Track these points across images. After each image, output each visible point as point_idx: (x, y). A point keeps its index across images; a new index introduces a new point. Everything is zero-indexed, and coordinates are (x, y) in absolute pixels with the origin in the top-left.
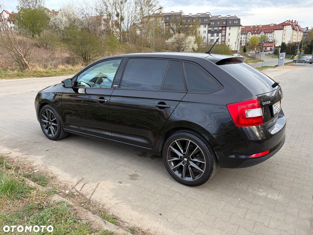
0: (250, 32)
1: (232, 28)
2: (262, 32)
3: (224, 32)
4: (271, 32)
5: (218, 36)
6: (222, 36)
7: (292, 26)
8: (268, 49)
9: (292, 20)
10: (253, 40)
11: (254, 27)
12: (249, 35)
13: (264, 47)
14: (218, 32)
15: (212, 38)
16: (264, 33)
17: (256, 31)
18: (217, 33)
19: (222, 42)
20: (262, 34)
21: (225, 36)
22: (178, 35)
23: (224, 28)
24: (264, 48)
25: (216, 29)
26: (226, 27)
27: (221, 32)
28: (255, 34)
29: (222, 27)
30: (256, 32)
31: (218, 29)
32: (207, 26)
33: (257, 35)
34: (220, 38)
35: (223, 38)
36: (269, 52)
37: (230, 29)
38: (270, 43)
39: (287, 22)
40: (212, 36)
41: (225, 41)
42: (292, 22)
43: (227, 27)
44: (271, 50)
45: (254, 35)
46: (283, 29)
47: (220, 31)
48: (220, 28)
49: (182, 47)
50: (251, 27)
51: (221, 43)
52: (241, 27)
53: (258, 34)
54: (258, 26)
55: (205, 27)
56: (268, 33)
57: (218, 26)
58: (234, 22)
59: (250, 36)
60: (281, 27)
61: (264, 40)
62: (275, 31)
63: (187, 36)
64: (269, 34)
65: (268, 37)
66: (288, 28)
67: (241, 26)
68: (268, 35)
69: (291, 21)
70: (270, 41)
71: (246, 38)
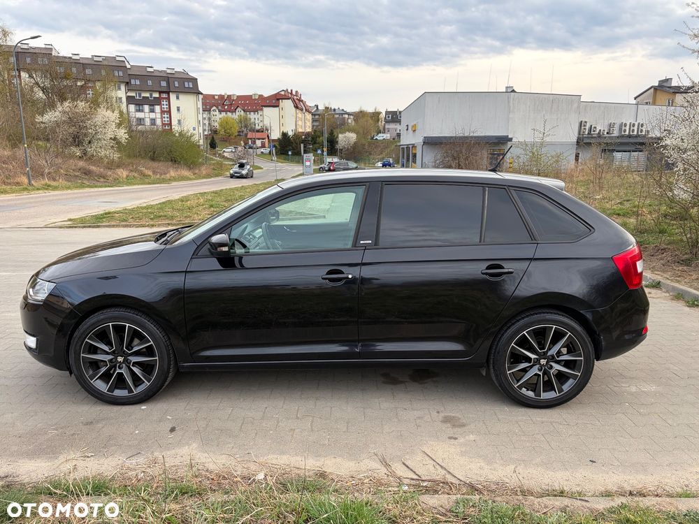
0: (214, 108)
1: (181, 96)
2: (239, 109)
3: (165, 103)
4: (255, 111)
5: (152, 111)
6: (162, 112)
7: (294, 101)
8: (259, 143)
9: (292, 91)
10: (224, 123)
11: (221, 97)
12: (215, 113)
13: (250, 139)
14: (153, 103)
15: (140, 115)
16: (242, 111)
17: (226, 105)
18: (150, 105)
19: (164, 125)
20: (240, 113)
21: (169, 112)
22: (71, 105)
23: (164, 95)
24: (250, 141)
25: (147, 95)
26: (168, 93)
27: (160, 104)
28: (226, 111)
29: (160, 92)
30: (226, 107)
31: (151, 95)
32: (123, 87)
33: (229, 114)
34: (159, 116)
35: (166, 116)
36: (262, 150)
37: (178, 98)
38: (258, 131)
39: (283, 93)
40: (139, 111)
41: (170, 124)
42: (291, 93)
43: (171, 94)
44: (263, 146)
45: (223, 114)
46: (278, 106)
47: (157, 101)
48: (156, 95)
49: (85, 135)
50: (216, 97)
51: (162, 128)
52: (201, 97)
53: (232, 112)
54: (229, 97)
55: (119, 89)
56: (250, 112)
57: (151, 89)
58: (185, 84)
59: (218, 116)
60: (275, 101)
61: (246, 126)
62: (265, 109)
63: (95, 109)
64: (252, 113)
65: (252, 120)
66: (287, 105)
67: (202, 94)
68: (252, 116)
69: (289, 91)
70: (258, 127)
71: (209, 119)
